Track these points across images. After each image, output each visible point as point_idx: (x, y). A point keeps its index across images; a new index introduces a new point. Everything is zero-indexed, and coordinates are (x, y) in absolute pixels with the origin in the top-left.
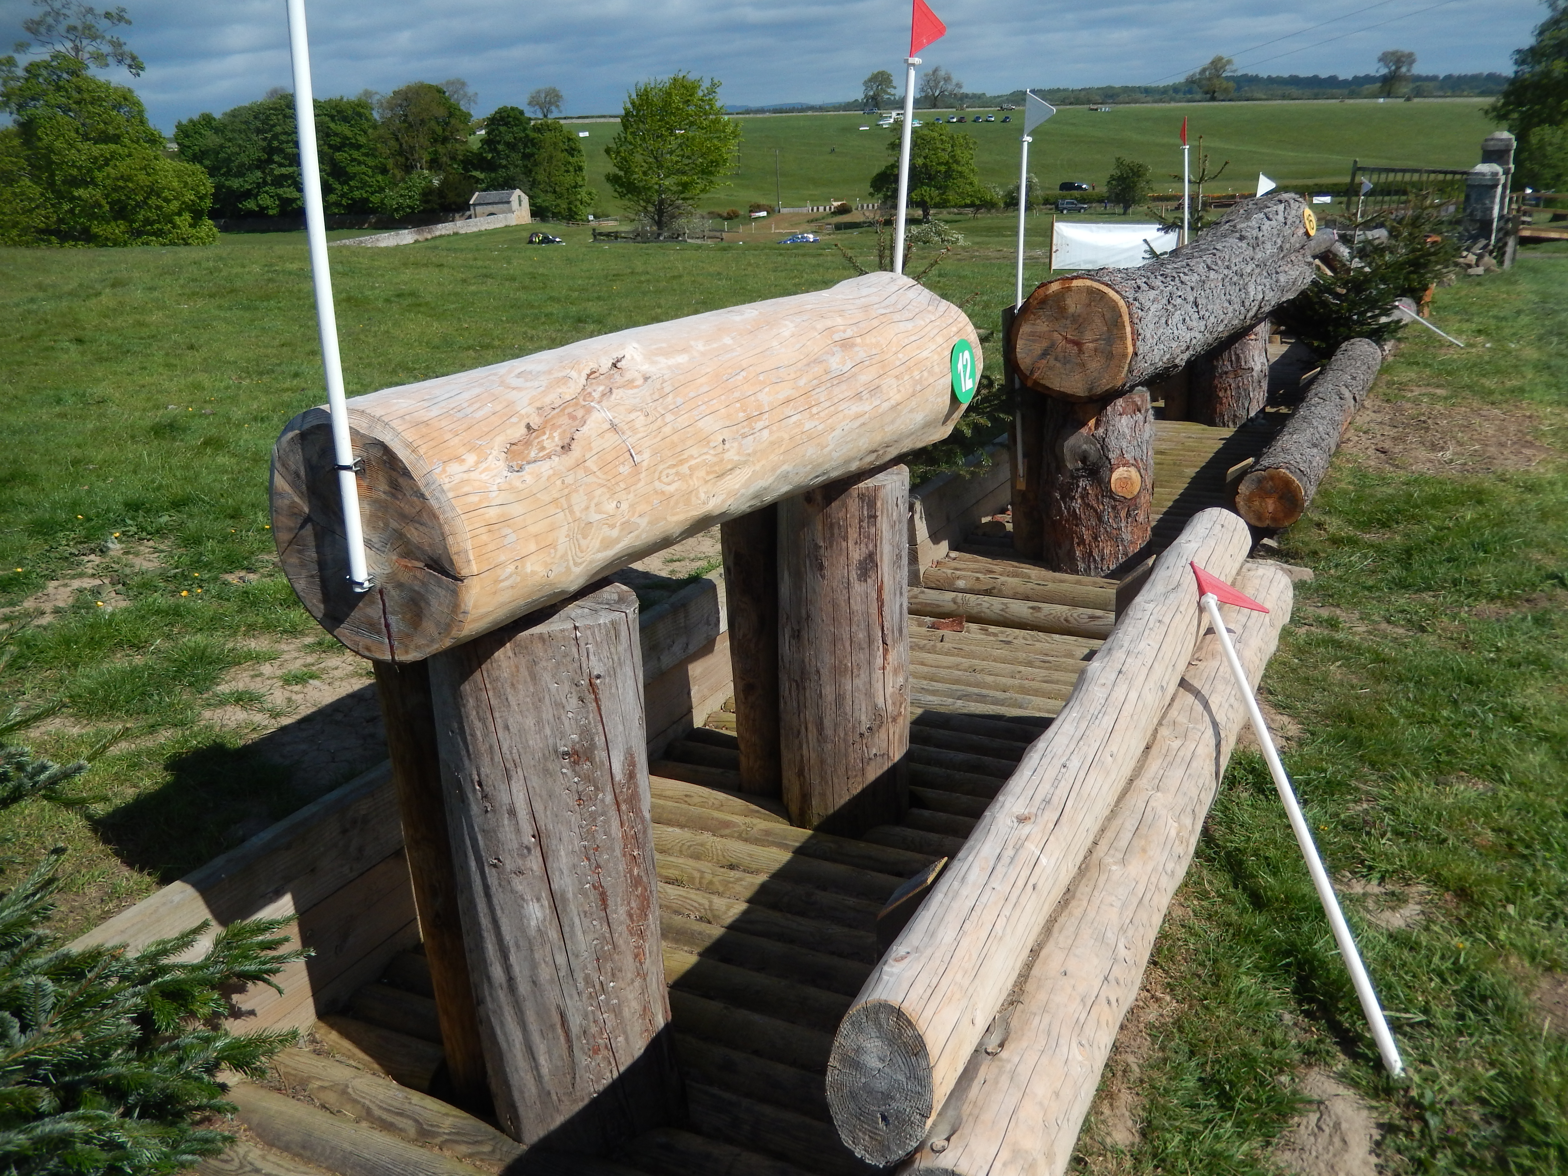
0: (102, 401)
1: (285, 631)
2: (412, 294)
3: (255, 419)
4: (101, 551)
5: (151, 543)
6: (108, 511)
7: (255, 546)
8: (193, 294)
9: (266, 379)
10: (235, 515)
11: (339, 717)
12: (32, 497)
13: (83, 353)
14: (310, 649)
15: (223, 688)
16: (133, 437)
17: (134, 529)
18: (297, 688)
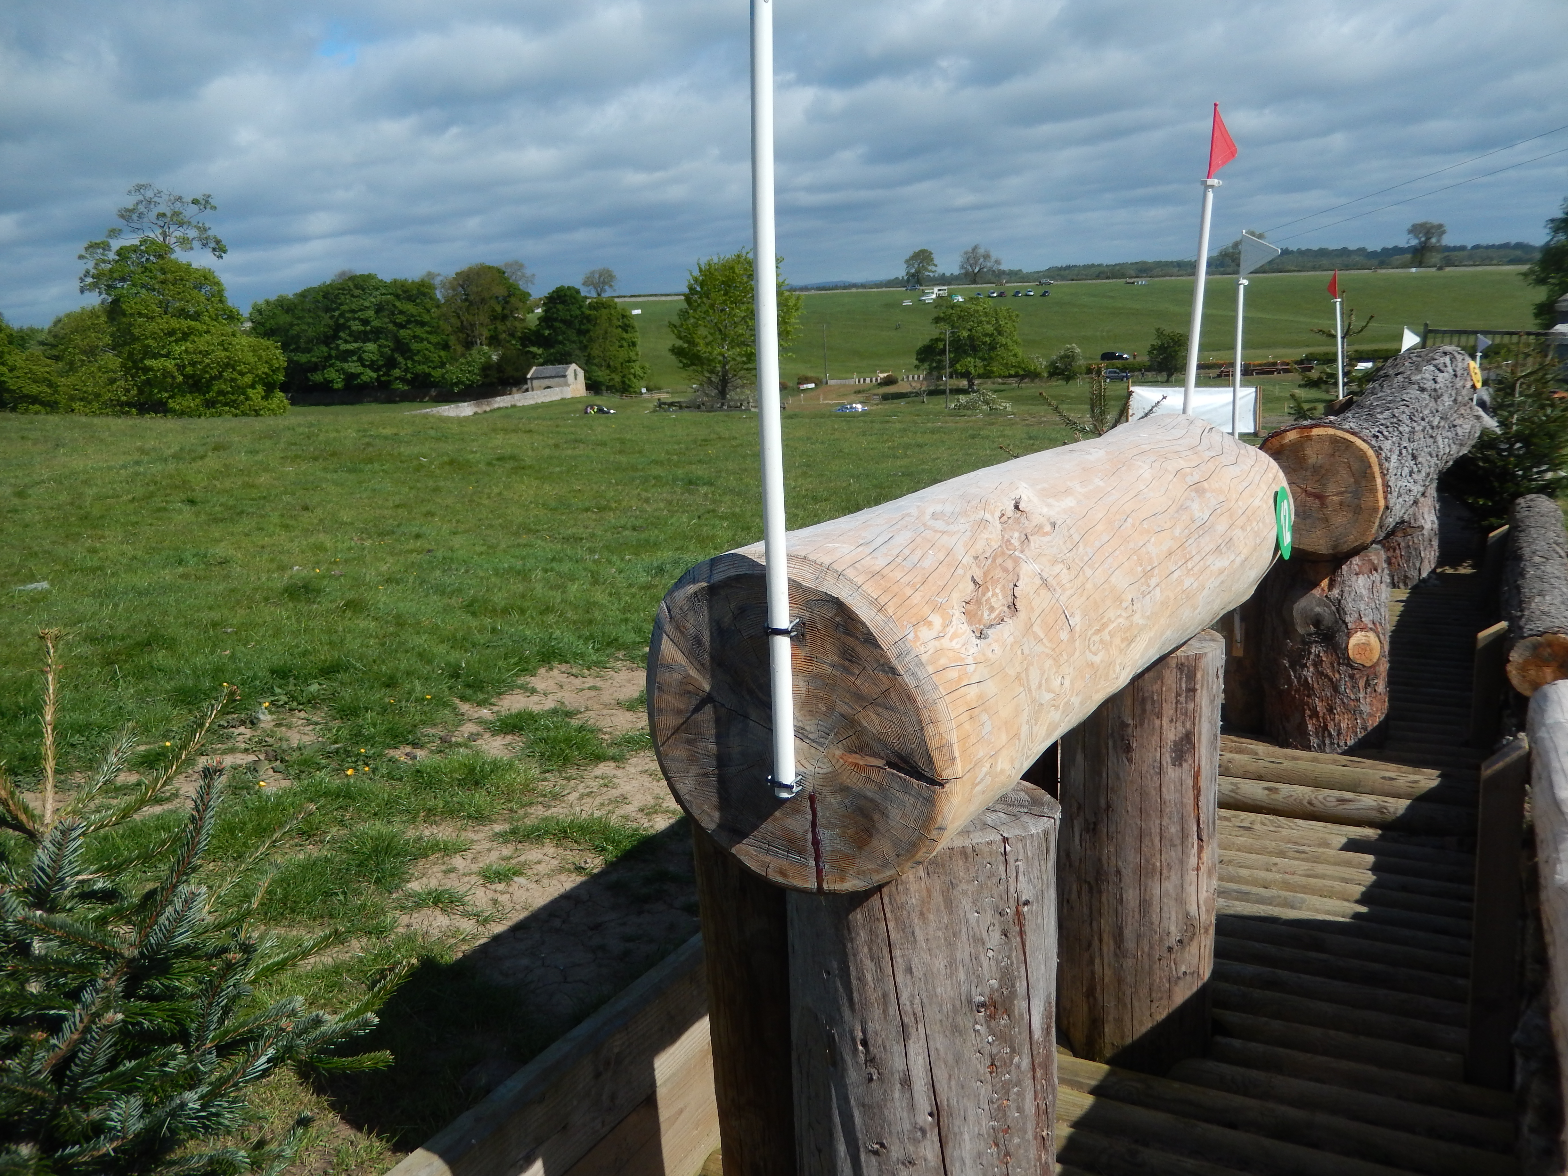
0: (224, 562)
1: (469, 817)
2: (513, 458)
3: (389, 581)
4: (252, 723)
5: (302, 714)
6: (255, 678)
7: (418, 718)
8: (297, 457)
9: (388, 540)
10: (391, 683)
11: (557, 923)
12: (171, 663)
13: (197, 514)
14: (503, 838)
15: (414, 886)
16: (266, 599)
17: (284, 698)
18: (501, 887)
